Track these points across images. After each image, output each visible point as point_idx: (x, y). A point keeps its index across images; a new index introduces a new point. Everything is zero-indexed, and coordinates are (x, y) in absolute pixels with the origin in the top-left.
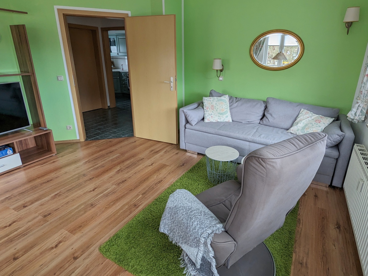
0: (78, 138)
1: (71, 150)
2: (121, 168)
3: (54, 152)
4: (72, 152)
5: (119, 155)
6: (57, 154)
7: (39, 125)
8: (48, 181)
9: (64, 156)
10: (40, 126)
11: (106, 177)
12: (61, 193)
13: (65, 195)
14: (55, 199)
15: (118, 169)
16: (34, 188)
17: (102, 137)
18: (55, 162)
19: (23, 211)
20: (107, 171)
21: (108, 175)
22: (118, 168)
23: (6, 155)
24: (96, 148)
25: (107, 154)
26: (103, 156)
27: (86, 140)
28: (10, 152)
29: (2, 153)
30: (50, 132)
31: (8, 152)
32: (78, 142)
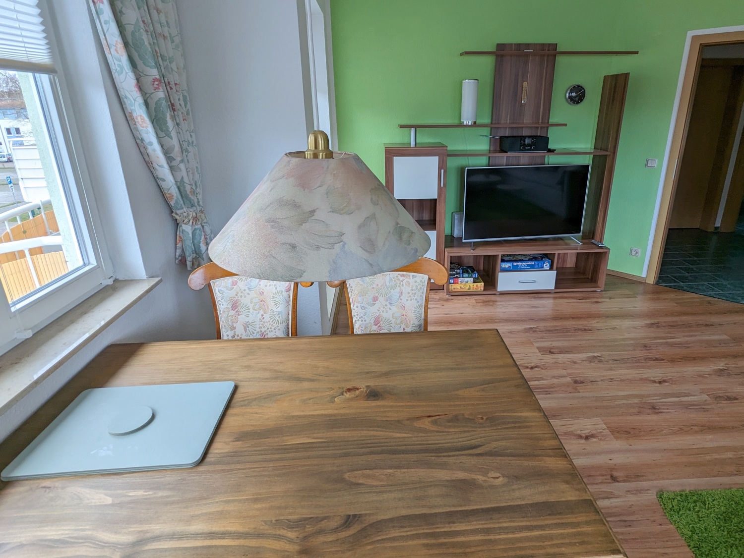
0: (644, 275)
1: (627, 292)
2: (728, 367)
3: (600, 286)
4: (628, 296)
5: (725, 337)
6: (604, 291)
7: (591, 237)
8: (585, 330)
9: (614, 298)
10: (593, 238)
11: (690, 369)
12: (602, 359)
13: (609, 366)
14: (592, 364)
15: (721, 368)
16: (564, 331)
17: (692, 288)
18: (599, 304)
19: (548, 359)
20: (694, 359)
21: (696, 368)
22: (721, 365)
23: (541, 268)
24: (676, 305)
25: (698, 325)
26: (687, 326)
27: (657, 283)
28: (547, 265)
29: (538, 265)
30: (606, 252)
31: (545, 264)
32: (642, 283)
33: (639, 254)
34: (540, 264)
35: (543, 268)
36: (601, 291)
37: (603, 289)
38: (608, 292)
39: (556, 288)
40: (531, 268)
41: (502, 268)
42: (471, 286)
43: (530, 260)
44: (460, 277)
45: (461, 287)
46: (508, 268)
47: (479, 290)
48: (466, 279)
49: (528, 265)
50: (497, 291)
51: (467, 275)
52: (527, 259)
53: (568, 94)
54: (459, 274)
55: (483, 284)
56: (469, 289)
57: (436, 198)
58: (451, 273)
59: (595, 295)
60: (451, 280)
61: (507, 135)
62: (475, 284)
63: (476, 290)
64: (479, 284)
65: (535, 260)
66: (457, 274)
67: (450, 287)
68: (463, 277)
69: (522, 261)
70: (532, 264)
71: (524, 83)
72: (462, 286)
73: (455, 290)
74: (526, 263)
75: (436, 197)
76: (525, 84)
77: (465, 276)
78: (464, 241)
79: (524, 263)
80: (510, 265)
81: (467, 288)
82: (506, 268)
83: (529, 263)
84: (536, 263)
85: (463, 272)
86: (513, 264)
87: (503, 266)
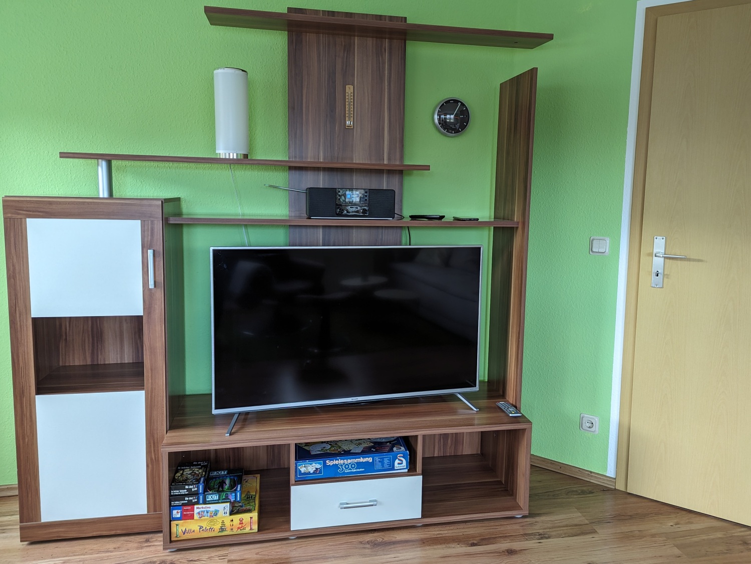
0: (611, 472)
3: (520, 503)
6: (529, 516)
23: (389, 473)
28: (401, 464)
29: (382, 462)
30: (524, 430)
31: (397, 461)
32: (609, 490)
33: (596, 428)
34: (386, 461)
35: (393, 469)
36: (524, 517)
37: (526, 513)
38: (538, 519)
39: (424, 515)
40: (366, 473)
41: (301, 473)
42: (228, 523)
43: (366, 452)
44: (197, 503)
45: (201, 527)
46: (314, 473)
47: (247, 530)
48: (213, 507)
49: (359, 465)
50: (289, 529)
51: (216, 497)
52: (359, 450)
53: (436, 117)
54: (196, 494)
55: (255, 515)
56: (222, 530)
57: (141, 314)
58: (176, 492)
59: (509, 527)
60: (175, 512)
61: (321, 187)
62: (237, 518)
63: (239, 532)
64: (246, 517)
65: (377, 451)
66: (191, 494)
67: (174, 529)
68: (205, 502)
69: (347, 454)
70: (367, 462)
71: (347, 86)
72: (204, 525)
73: (187, 536)
74: (356, 460)
75: (140, 312)
76: (349, 89)
77: (209, 498)
78: (215, 412)
79: (349, 461)
80: (318, 466)
81: (217, 527)
82: (309, 473)
83: (361, 460)
84: (377, 459)
85: (205, 491)
86: (325, 463)
87: (303, 470)
